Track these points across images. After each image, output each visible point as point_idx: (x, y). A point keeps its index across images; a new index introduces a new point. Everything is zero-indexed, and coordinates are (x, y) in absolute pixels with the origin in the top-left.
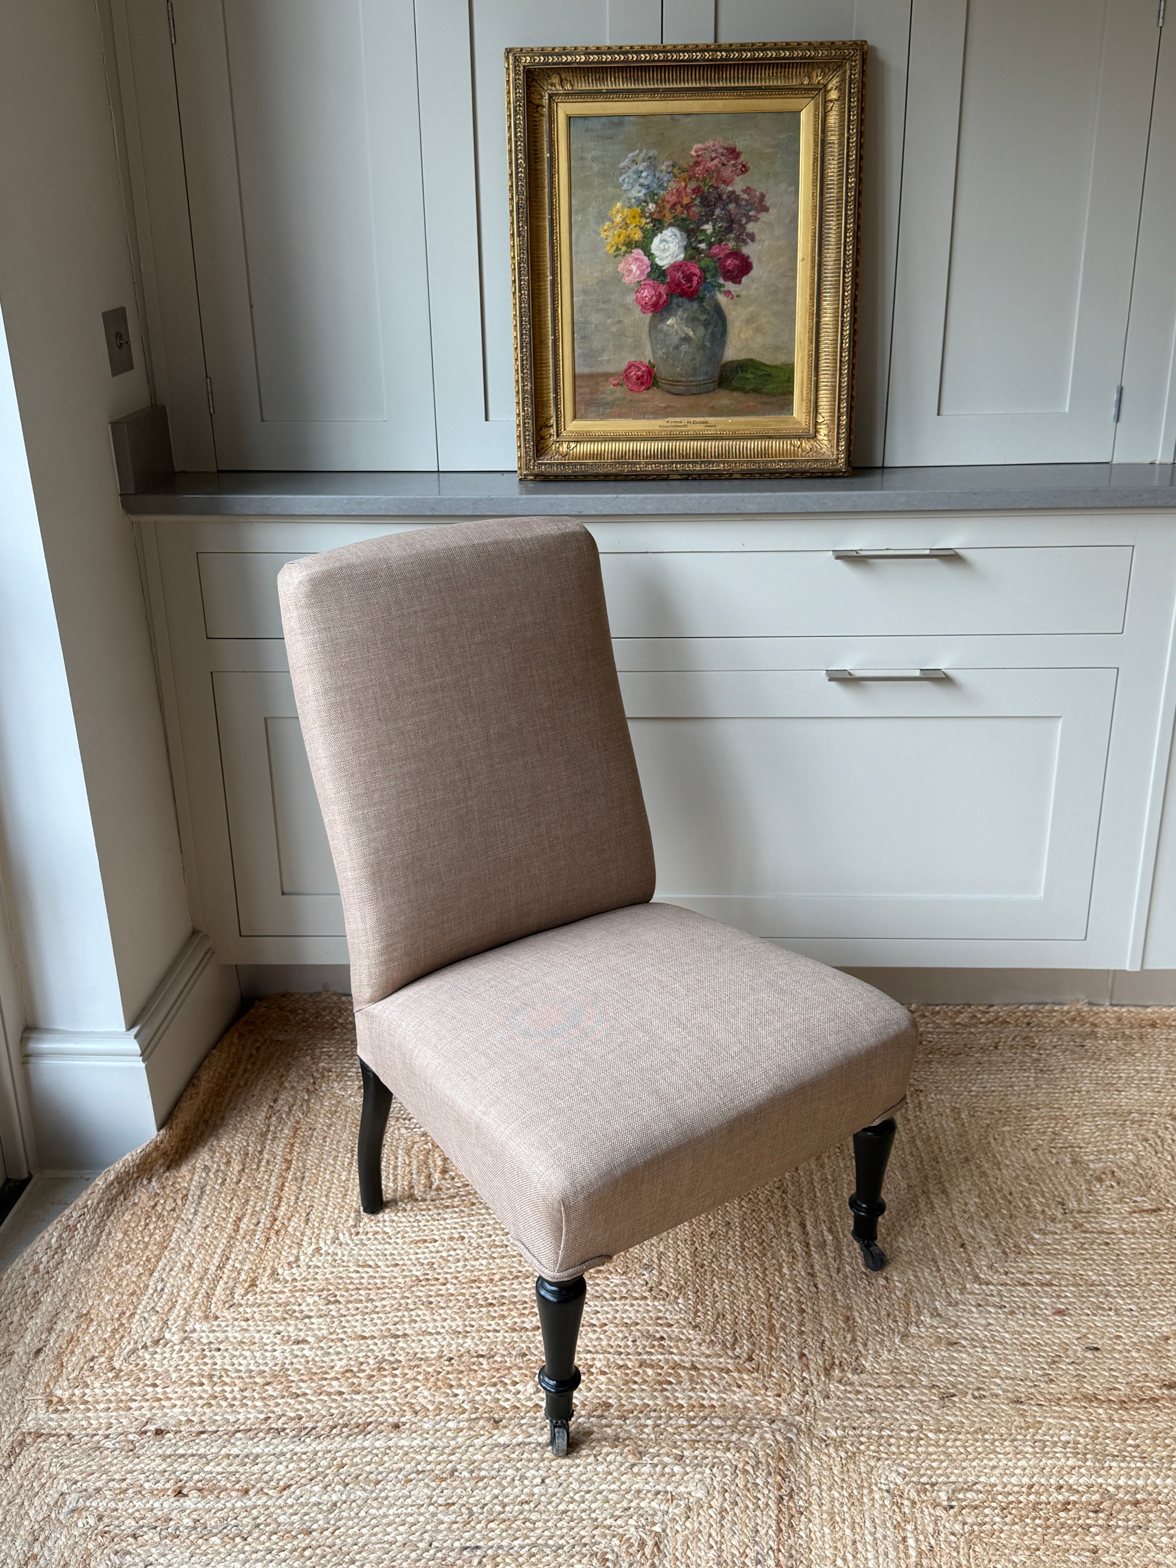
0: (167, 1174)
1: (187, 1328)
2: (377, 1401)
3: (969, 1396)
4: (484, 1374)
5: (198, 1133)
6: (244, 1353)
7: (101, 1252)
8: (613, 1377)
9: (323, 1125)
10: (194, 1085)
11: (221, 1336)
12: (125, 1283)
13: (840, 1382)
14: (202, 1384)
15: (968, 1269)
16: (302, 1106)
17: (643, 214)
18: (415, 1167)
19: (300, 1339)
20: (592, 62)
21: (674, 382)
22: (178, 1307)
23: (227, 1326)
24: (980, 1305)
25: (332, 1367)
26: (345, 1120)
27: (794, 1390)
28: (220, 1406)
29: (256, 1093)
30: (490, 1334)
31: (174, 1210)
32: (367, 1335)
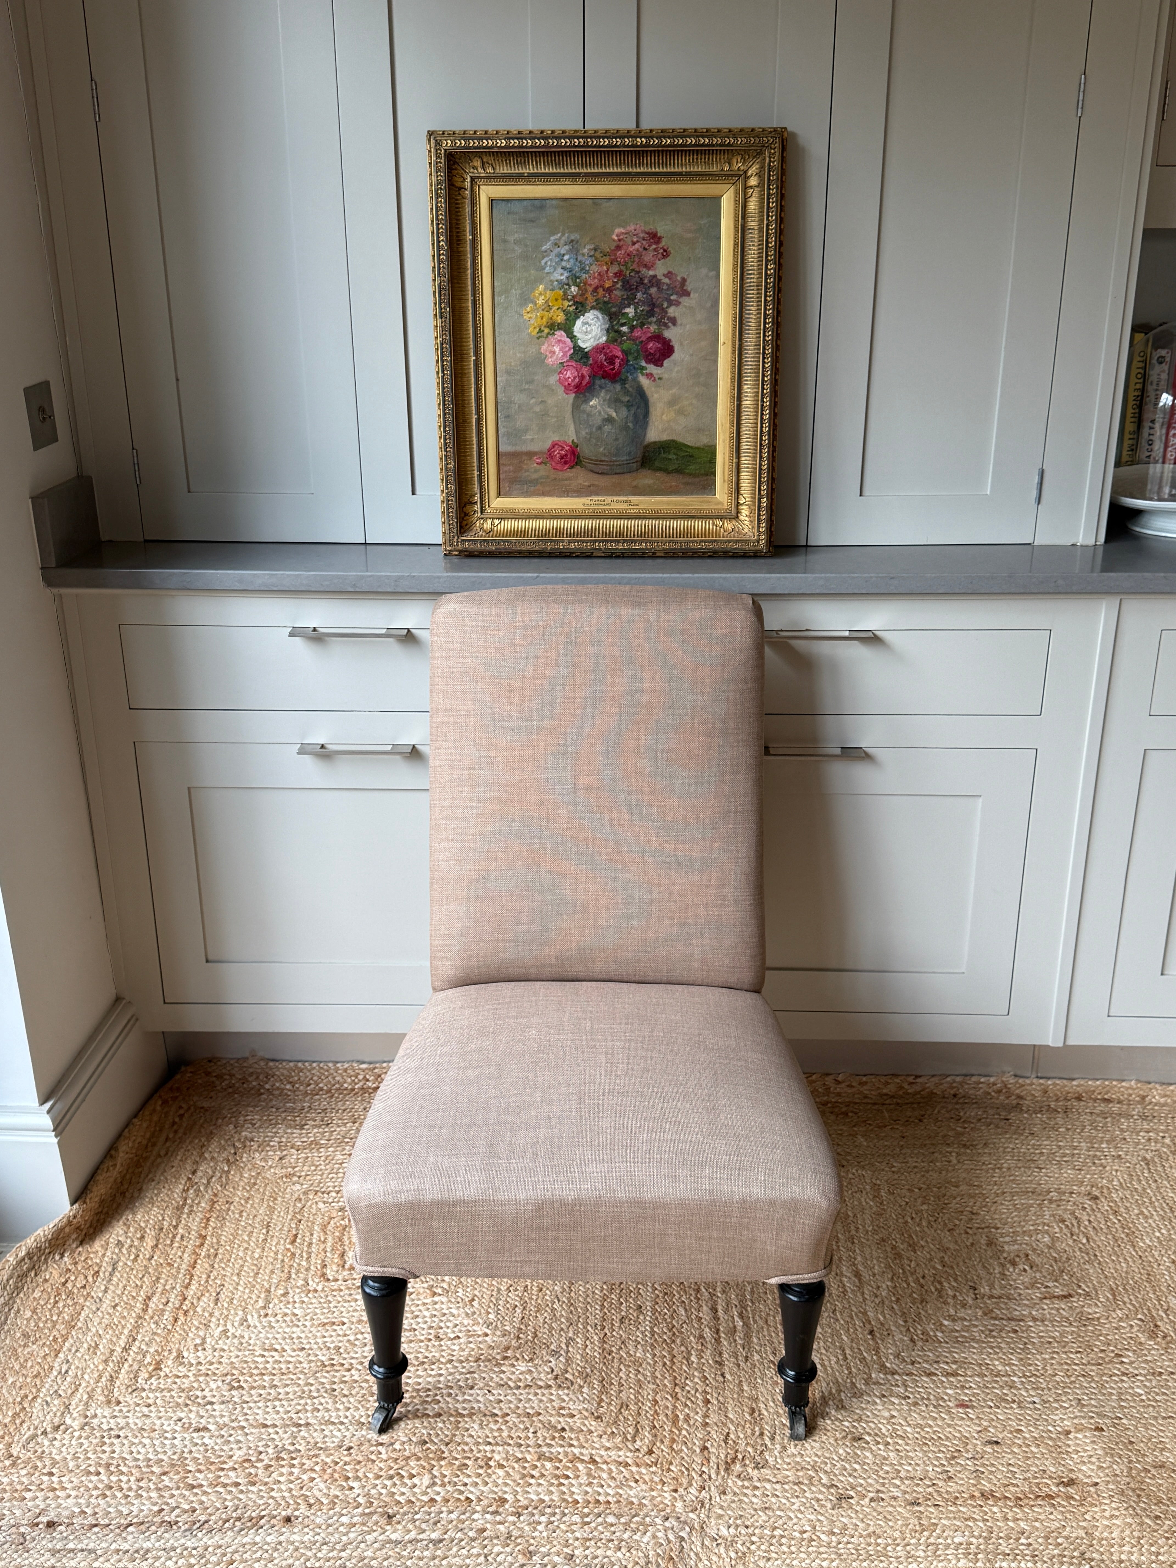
0: (80, 1249)
1: (88, 1413)
2: (273, 1494)
3: (867, 1499)
4: (382, 1465)
5: (115, 1205)
6: (143, 1440)
7: (9, 1331)
8: (510, 1471)
9: (240, 1199)
10: (111, 1156)
11: (122, 1422)
12: (30, 1364)
13: (739, 1476)
14: (98, 1474)
15: (874, 1358)
16: (221, 1177)
17: (565, 297)
19: (201, 1426)
20: (513, 147)
21: (598, 462)
22: (81, 1390)
23: (129, 1411)
24: (884, 1396)
25: (231, 1457)
26: (264, 1194)
27: (691, 1485)
28: (115, 1497)
29: (176, 1164)
31: (84, 1287)
32: (268, 1423)
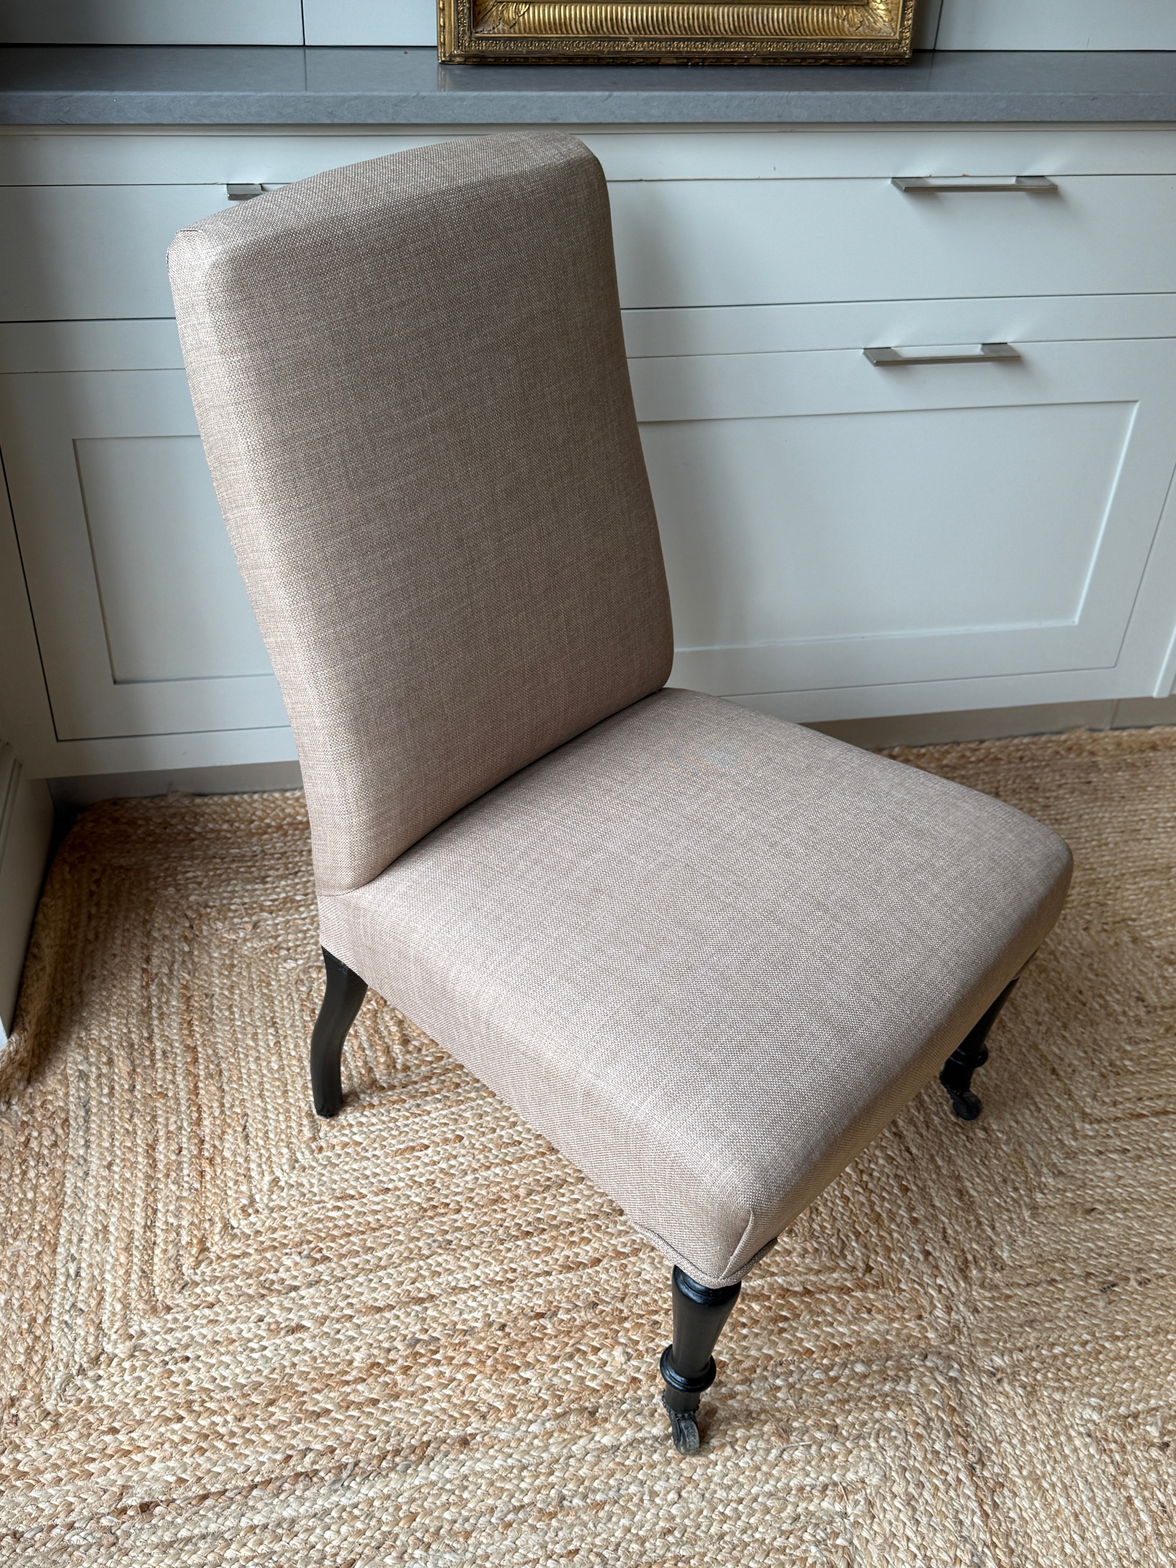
0: (30, 1090)
1: (132, 1331)
2: (427, 1407)
3: (1133, 1283)
4: (552, 1342)
5: (54, 1020)
6: (223, 1358)
9: (222, 988)
10: (35, 956)
11: (183, 1336)
12: (20, 1270)
14: (180, 1419)
15: (1070, 1103)
16: (184, 962)
18: (364, 1038)
19: (293, 1324)
22: (108, 1298)
23: (187, 1319)
24: (1101, 1153)
25: (351, 1362)
28: (216, 1449)
29: (116, 950)
30: (540, 1280)
31: (55, 1145)
32: (380, 1304)
